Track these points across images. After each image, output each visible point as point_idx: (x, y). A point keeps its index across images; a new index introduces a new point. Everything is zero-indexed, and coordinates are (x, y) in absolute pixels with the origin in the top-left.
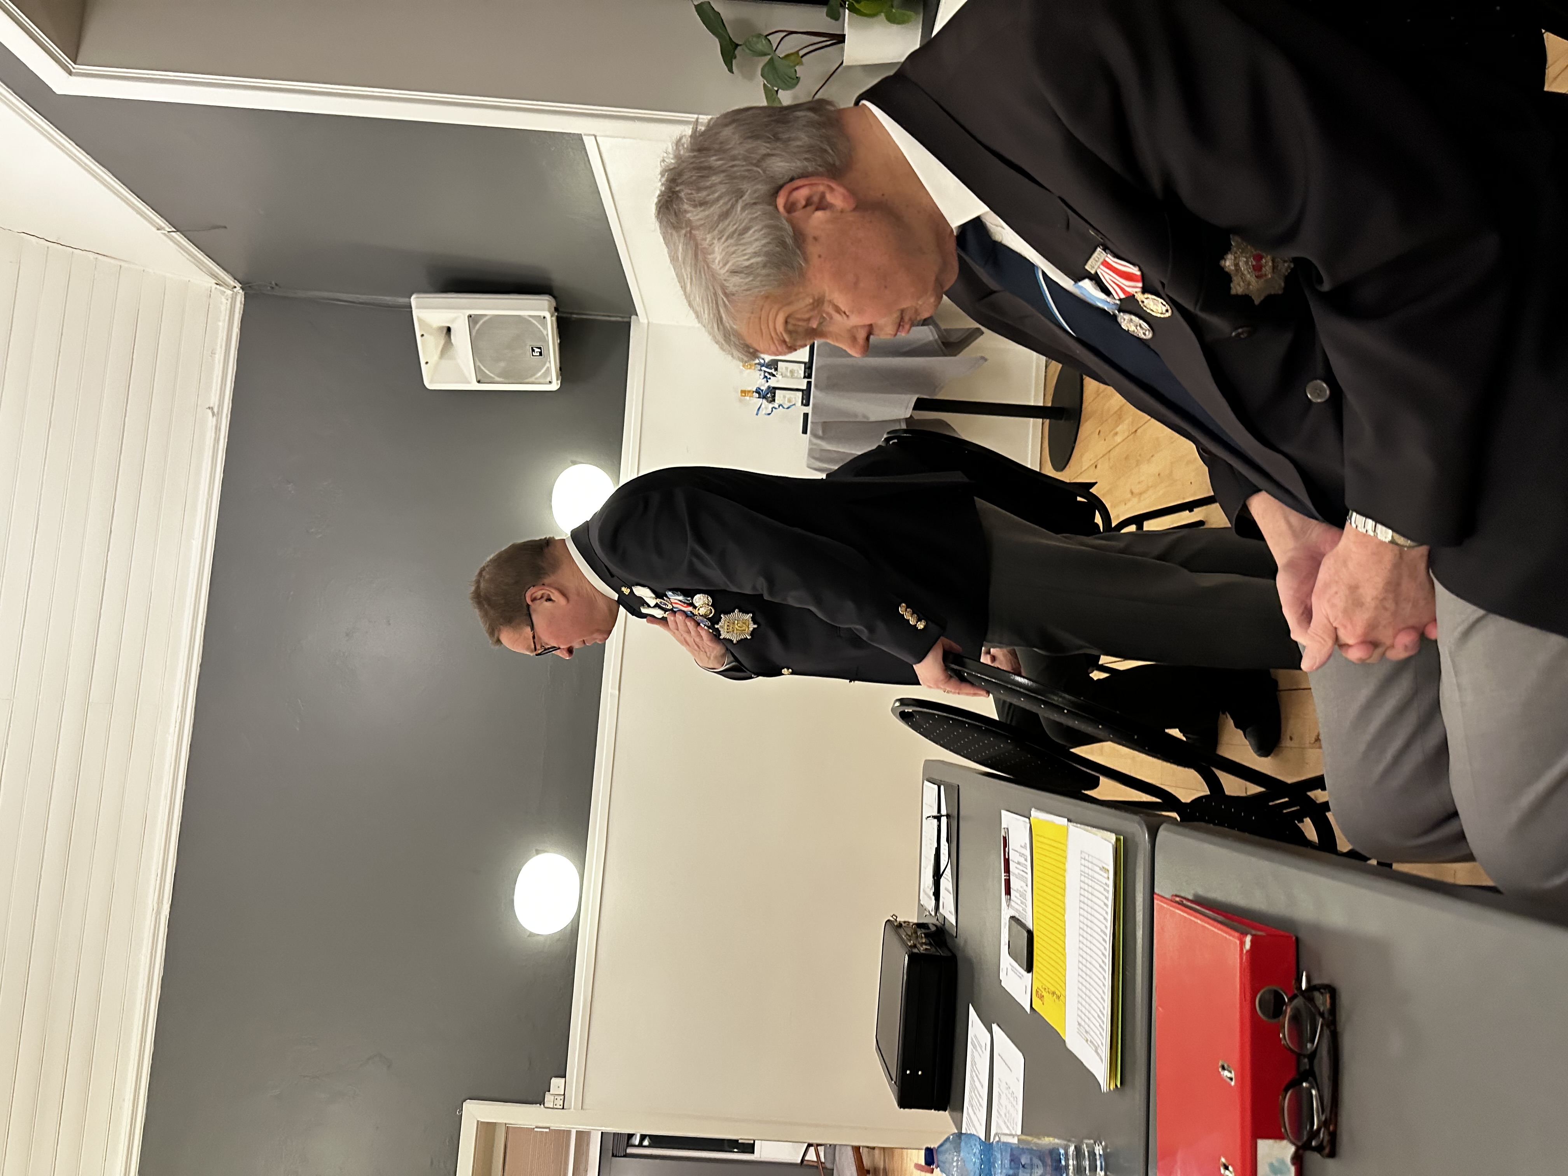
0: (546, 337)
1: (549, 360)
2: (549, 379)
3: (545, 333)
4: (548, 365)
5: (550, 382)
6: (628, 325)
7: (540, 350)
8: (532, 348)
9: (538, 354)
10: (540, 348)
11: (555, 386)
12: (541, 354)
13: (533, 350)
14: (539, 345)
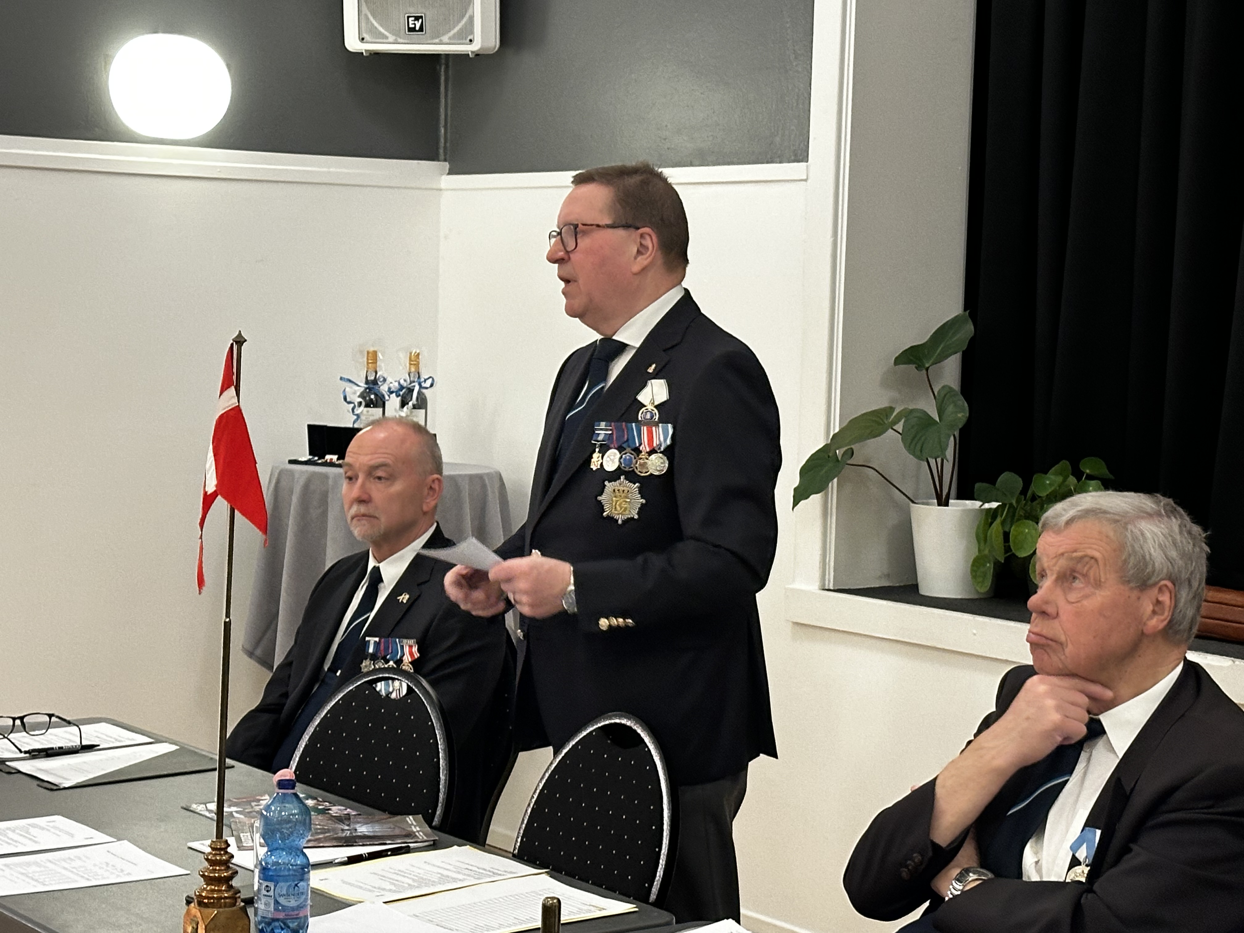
0: (437, 41)
1: (400, 40)
2: (367, 37)
3: (445, 39)
4: (391, 38)
5: (363, 39)
6: (432, 157)
7: (417, 28)
8: (421, 17)
9: (411, 26)
10: (421, 29)
11: (352, 43)
12: (412, 30)
13: (417, 18)
14: (427, 27)
